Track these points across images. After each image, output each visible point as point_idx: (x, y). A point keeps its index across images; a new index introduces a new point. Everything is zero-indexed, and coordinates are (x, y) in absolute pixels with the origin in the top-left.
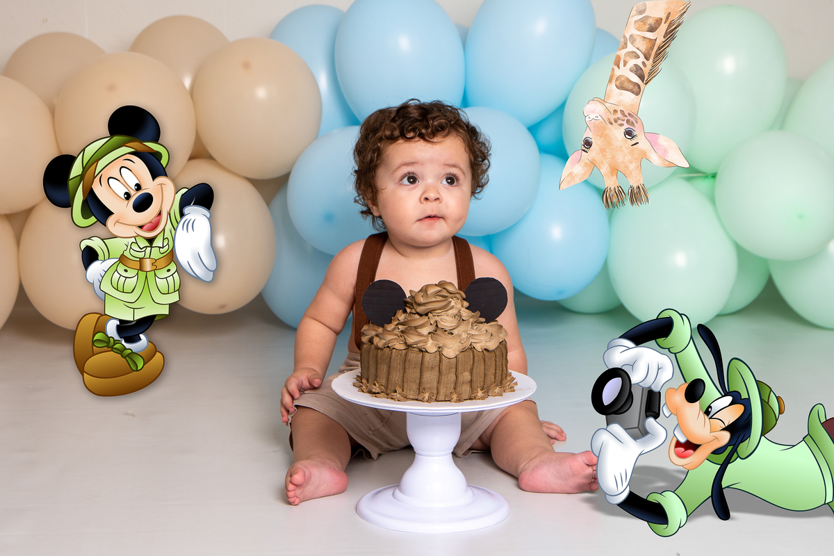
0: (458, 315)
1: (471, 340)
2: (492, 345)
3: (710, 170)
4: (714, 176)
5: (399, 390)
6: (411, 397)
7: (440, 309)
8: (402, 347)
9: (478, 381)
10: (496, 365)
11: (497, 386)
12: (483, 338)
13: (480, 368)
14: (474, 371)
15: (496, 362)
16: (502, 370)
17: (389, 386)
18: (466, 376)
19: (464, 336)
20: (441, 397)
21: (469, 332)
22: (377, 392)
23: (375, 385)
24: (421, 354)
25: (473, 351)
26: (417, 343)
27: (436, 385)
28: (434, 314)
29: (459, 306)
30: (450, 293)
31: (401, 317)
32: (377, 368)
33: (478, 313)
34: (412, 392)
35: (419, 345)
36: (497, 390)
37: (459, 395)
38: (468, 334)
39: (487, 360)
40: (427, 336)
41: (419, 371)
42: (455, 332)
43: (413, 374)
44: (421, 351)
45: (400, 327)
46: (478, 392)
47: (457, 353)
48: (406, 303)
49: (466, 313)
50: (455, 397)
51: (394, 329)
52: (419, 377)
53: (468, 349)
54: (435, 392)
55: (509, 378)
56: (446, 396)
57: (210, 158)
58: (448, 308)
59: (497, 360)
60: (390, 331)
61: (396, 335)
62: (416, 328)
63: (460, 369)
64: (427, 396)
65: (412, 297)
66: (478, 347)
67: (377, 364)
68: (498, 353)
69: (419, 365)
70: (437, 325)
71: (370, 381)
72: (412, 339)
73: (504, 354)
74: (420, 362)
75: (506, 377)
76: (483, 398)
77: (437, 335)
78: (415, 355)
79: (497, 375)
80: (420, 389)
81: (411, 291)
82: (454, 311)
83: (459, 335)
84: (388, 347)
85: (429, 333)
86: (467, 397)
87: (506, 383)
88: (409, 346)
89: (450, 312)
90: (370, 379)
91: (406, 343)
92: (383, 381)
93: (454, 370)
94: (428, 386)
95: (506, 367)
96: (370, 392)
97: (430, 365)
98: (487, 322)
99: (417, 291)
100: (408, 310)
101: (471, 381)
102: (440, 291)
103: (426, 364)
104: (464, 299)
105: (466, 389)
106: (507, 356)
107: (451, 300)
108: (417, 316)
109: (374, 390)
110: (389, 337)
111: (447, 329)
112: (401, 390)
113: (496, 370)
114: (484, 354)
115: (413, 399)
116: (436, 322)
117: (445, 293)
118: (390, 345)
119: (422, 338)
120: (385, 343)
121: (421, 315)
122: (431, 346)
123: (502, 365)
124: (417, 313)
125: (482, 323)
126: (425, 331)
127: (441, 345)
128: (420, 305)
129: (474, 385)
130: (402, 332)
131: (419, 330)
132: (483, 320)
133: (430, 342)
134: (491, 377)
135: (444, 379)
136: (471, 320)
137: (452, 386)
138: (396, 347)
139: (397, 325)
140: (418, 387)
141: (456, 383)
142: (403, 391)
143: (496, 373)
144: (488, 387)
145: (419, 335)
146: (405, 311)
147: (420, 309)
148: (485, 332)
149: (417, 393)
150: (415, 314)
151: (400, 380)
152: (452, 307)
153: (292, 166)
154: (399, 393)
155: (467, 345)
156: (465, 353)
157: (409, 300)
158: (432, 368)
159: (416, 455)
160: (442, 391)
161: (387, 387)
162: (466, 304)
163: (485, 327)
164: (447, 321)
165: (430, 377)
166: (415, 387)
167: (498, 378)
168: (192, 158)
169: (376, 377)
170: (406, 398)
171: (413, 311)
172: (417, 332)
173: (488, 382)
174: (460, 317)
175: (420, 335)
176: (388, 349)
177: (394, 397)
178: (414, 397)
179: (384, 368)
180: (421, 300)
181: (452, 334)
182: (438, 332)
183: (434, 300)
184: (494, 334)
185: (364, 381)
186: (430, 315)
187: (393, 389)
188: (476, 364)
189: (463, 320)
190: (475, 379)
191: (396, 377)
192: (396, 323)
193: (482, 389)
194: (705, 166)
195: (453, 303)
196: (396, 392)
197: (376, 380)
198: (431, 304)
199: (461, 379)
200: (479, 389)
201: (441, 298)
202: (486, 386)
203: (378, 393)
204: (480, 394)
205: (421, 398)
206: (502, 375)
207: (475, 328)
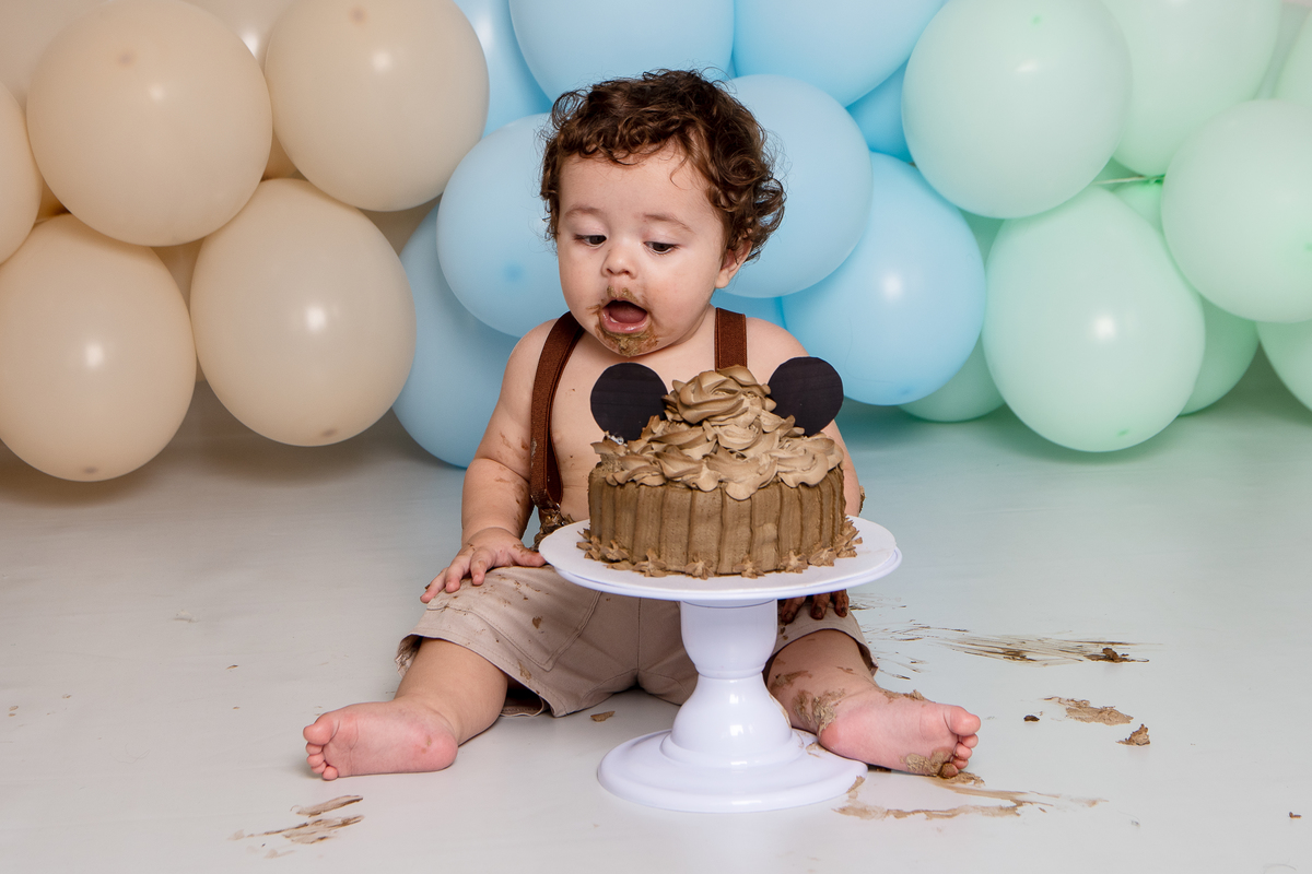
0: (755, 424)
1: (778, 468)
2: (814, 476)
3: (1152, 172)
4: (1159, 180)
5: (652, 556)
6: (674, 567)
7: (723, 414)
8: (657, 481)
9: (791, 538)
10: (822, 510)
11: (824, 547)
12: (798, 464)
13: (792, 517)
14: (783, 521)
15: (822, 504)
16: (834, 519)
17: (636, 550)
18: (770, 530)
19: (765, 460)
20: (725, 568)
21: (773, 454)
22: (614, 559)
23: (612, 547)
24: (689, 494)
25: (781, 488)
26: (681, 474)
27: (714, 546)
28: (713, 423)
29: (757, 408)
30: (742, 386)
31: (658, 428)
32: (615, 518)
33: (792, 420)
34: (675, 560)
35: (685, 478)
36: (825, 554)
37: (757, 564)
38: (771, 457)
39: (805, 501)
40: (700, 462)
41: (686, 521)
42: (750, 454)
43: (677, 528)
44: (690, 488)
45: (654, 445)
46: (790, 559)
47: (752, 491)
48: (665, 404)
49: (769, 421)
50: (749, 566)
51: (644, 449)
52: (686, 533)
53: (772, 482)
54: (714, 558)
55: (847, 532)
56: (734, 564)
57: (297, 176)
58: (738, 412)
59: (824, 501)
60: (636, 454)
61: (647, 460)
62: (681, 447)
63: (757, 519)
64: (700, 565)
65: (676, 393)
66: (790, 480)
67: (614, 510)
68: (825, 489)
69: (687, 514)
70: (717, 442)
71: (604, 540)
72: (673, 468)
73: (838, 491)
74: (688, 505)
75: (842, 530)
76: (798, 570)
77: (717, 459)
78: (678, 495)
79: (825, 527)
80: (690, 555)
81: (675, 382)
82: (749, 417)
83: (756, 460)
84: (633, 481)
85: (704, 457)
86: (770, 566)
87: (841, 541)
88: (669, 481)
89: (742, 418)
90: (604, 536)
91: (663, 474)
92: (626, 541)
93: (747, 520)
94: (702, 548)
95: (842, 512)
96: (604, 559)
97: (705, 512)
98: (808, 434)
99: (686, 382)
100: (670, 416)
101: (778, 540)
102: (724, 382)
103: (698, 510)
104: (768, 396)
105: (768, 554)
106: (842, 493)
107: (743, 397)
108: (684, 427)
109: (610, 557)
110: (635, 465)
111: (735, 448)
112: (655, 556)
113: (821, 519)
114: (800, 492)
115: (677, 572)
116: (716, 436)
117: (731, 386)
118: (635, 478)
119: (692, 466)
120: (629, 476)
121: (691, 425)
122: (706, 479)
123: (834, 509)
124: (685, 421)
125: (798, 436)
126: (696, 453)
127: (723, 477)
128: (688, 407)
129: (784, 545)
130: (657, 455)
131: (687, 452)
132: (800, 431)
133: (705, 471)
134: (812, 532)
135: (730, 536)
136: (779, 432)
137: (745, 547)
138: (647, 481)
139: (649, 442)
140: (684, 550)
141: (751, 543)
142: (659, 557)
143: (821, 524)
144: (808, 548)
145: (685, 461)
146: (664, 418)
147: (690, 415)
148: (802, 454)
149: (684, 561)
150: (680, 422)
151: (654, 539)
152: (746, 411)
153: (444, 184)
154: (653, 562)
155: (769, 476)
156: (765, 490)
157: (670, 398)
158: (709, 517)
159: (700, 677)
160: (727, 557)
161: (631, 551)
162: (770, 404)
163: (806, 443)
164: (735, 434)
165: (706, 533)
166: (679, 549)
167: (827, 533)
168: (265, 178)
169: (614, 533)
170: (665, 570)
171: (678, 418)
172: (682, 455)
173: (808, 541)
174: (759, 426)
175: (688, 459)
176: (633, 486)
177: (643, 568)
178: (679, 569)
179: (626, 519)
180: (691, 398)
181: (743, 457)
182: (720, 455)
183: (713, 397)
184: (818, 456)
185: (594, 540)
186: (706, 424)
187: (642, 554)
188: (785, 510)
189: (764, 432)
190: (784, 535)
191: (647, 533)
192: (648, 438)
193: (798, 553)
194: (1145, 164)
195: (746, 403)
196: (646, 559)
197: (614, 539)
198: (708, 405)
199: (759, 534)
200: (792, 553)
201: (726, 395)
202: (804, 547)
203: (617, 561)
204: (794, 561)
205: (689, 570)
206: (834, 526)
207: (787, 445)
